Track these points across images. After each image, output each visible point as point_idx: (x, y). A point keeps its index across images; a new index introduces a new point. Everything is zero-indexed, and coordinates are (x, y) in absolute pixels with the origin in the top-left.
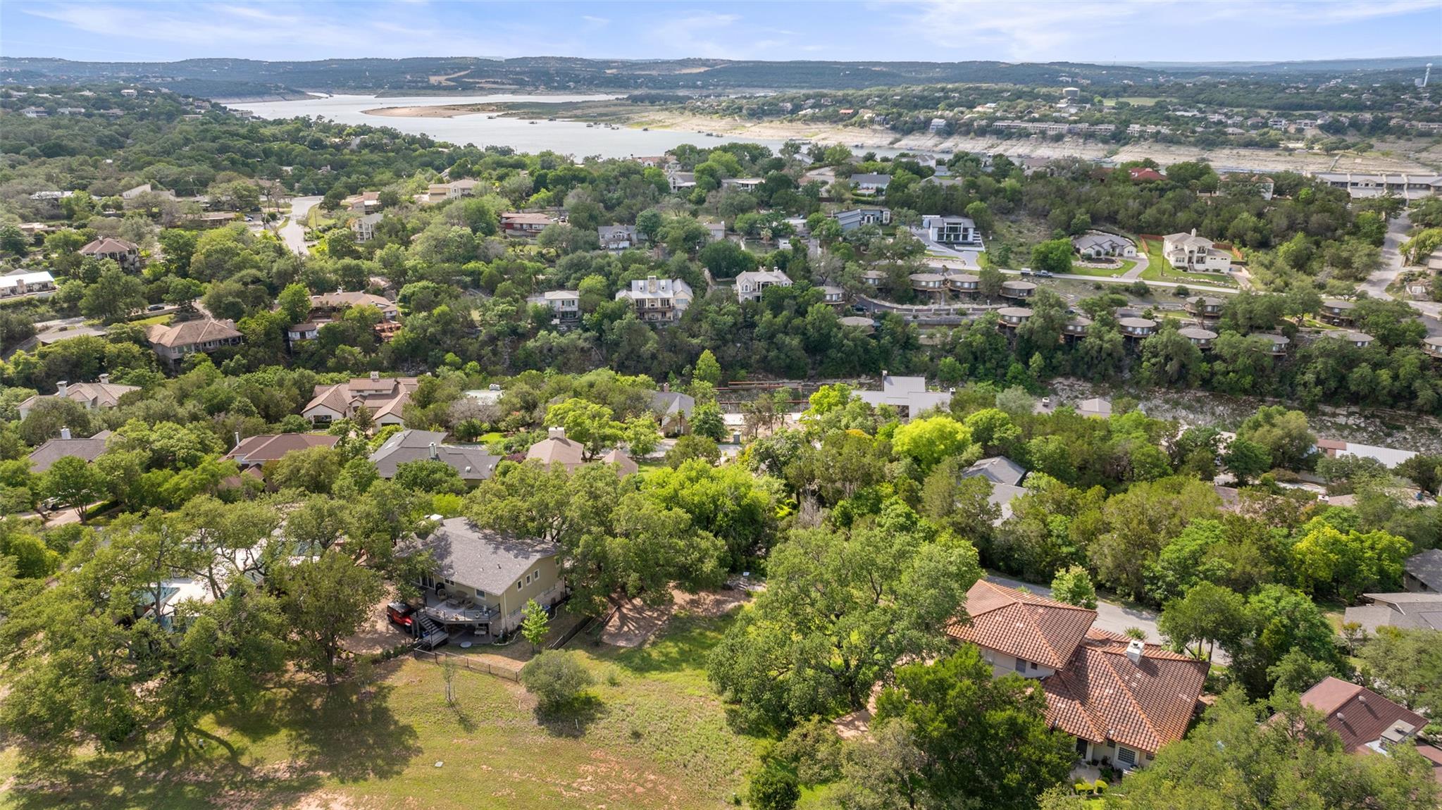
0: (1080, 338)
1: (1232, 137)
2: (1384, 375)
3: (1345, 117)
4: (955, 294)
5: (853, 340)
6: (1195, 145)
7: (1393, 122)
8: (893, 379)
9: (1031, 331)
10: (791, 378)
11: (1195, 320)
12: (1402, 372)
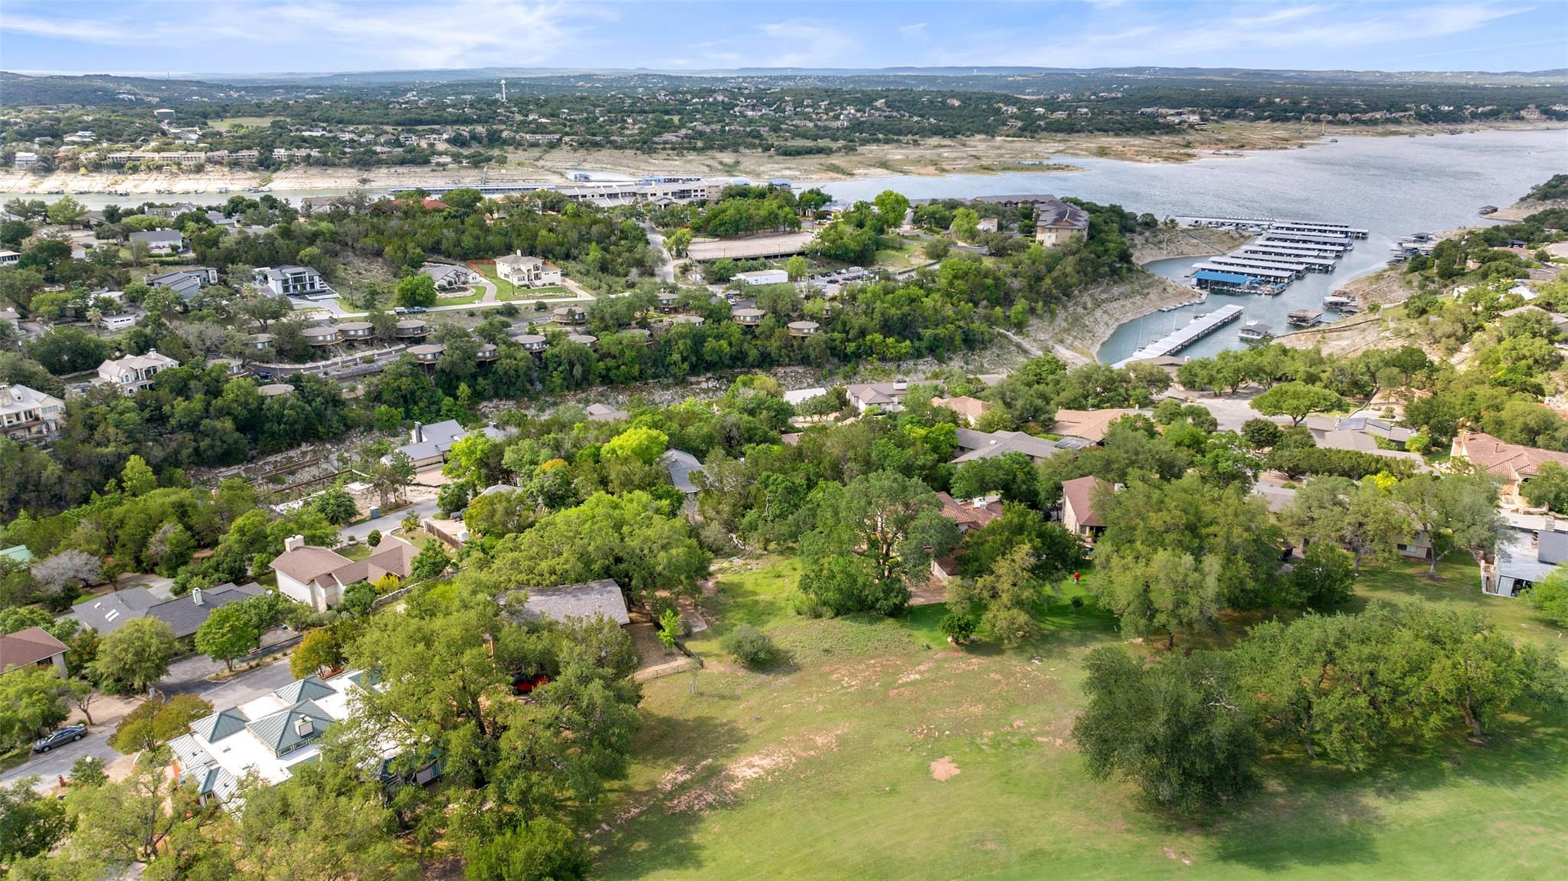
0: (494, 362)
1: (384, 157)
2: (724, 343)
3: (465, 131)
4: (350, 344)
5: (292, 408)
6: (351, 165)
7: (505, 134)
8: (426, 427)
9: (453, 364)
10: (228, 465)
11: (569, 328)
12: (733, 340)
